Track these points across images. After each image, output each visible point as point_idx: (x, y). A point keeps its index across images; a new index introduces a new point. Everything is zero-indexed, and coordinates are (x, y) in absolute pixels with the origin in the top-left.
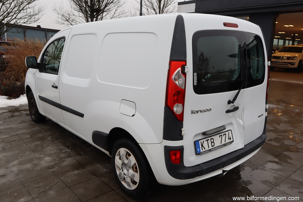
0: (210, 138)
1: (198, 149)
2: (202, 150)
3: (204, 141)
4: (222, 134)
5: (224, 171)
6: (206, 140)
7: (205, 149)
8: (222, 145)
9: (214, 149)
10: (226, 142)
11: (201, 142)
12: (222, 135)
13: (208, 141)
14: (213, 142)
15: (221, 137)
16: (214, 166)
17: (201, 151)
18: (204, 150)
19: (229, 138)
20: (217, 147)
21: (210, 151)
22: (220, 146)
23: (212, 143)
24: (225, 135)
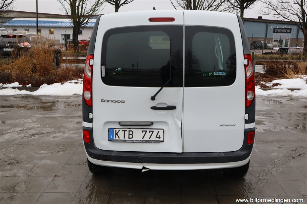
0: (128, 130)
1: (111, 137)
2: (116, 138)
3: (119, 131)
4: (148, 130)
5: (144, 168)
6: (123, 131)
7: (119, 138)
8: (142, 141)
9: (131, 141)
10: (151, 139)
11: (116, 131)
12: (146, 131)
13: (125, 132)
14: (132, 135)
15: (144, 132)
16: (125, 156)
17: (114, 138)
18: (117, 138)
19: (158, 136)
20: (135, 140)
21: (125, 141)
22: (140, 140)
23: (129, 134)
24: (151, 133)
